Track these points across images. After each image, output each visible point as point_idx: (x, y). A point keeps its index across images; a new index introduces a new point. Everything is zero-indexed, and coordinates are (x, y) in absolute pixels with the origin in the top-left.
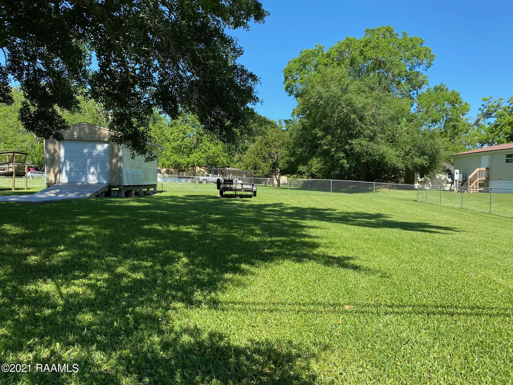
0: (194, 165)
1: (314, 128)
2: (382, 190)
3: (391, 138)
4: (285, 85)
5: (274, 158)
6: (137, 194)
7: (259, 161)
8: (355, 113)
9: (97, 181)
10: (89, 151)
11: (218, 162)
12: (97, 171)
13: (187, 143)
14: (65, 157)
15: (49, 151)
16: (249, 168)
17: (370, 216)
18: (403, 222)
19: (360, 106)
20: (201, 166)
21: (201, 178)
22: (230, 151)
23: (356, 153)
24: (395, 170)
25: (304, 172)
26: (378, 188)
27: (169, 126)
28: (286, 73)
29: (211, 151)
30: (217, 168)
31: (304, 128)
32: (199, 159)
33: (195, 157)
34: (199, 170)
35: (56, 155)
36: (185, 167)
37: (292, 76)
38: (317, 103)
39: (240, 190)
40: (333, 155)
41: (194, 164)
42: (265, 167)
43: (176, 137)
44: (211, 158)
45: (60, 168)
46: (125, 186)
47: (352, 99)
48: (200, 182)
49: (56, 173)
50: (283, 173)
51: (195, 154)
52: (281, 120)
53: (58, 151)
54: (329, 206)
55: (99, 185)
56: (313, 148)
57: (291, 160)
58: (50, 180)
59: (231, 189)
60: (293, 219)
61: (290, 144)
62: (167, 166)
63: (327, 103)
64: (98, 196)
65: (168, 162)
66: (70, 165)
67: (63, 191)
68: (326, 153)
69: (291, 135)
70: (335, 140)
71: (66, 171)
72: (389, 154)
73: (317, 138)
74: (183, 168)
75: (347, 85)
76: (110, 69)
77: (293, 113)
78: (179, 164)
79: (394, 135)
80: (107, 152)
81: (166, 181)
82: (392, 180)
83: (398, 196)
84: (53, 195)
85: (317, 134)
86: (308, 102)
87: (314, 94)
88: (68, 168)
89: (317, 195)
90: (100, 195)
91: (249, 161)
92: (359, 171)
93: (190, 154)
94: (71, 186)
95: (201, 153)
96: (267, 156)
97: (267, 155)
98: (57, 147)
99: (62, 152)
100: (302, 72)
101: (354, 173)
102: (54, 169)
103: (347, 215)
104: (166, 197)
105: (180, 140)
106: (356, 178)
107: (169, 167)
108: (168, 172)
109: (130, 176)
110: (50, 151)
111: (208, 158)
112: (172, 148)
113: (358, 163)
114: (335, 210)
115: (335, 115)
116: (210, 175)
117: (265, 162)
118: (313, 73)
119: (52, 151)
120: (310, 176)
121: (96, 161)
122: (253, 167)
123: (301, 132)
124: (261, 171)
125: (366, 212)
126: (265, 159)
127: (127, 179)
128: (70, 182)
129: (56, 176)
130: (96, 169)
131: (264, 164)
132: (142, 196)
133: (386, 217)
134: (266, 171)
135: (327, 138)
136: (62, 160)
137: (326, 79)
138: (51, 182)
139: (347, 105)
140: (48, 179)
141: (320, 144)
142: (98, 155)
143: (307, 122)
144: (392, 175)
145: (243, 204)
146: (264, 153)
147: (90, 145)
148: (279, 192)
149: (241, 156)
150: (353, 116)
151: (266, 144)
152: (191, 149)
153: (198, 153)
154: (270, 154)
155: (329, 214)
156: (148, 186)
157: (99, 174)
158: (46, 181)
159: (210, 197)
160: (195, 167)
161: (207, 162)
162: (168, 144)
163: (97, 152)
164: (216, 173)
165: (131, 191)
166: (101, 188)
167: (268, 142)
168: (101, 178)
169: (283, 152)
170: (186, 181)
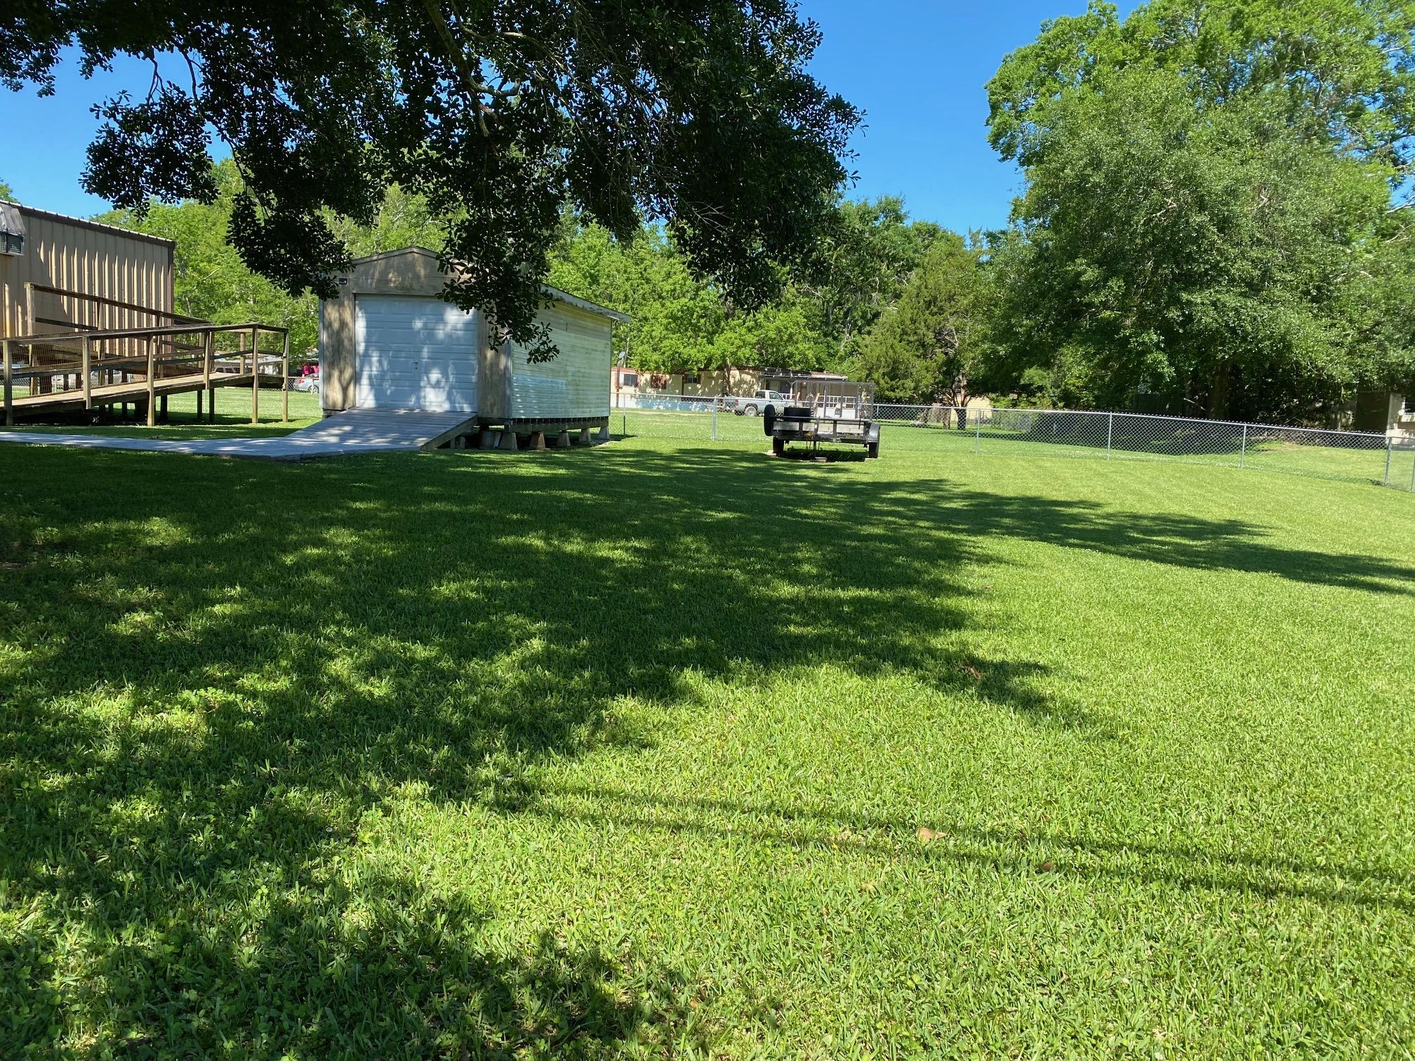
0: (726, 366)
1: (1072, 258)
2: (1275, 446)
3: (1318, 288)
4: (990, 128)
5: (952, 346)
6: (552, 443)
7: (906, 354)
8: (1202, 207)
9: (446, 406)
10: (425, 324)
11: (791, 356)
12: (447, 378)
13: (707, 303)
14: (368, 341)
15: (328, 326)
16: (875, 376)
17: (1201, 529)
18: (1298, 553)
19: (1219, 187)
20: (745, 368)
21: (743, 401)
22: (827, 324)
23: (1200, 332)
24: (1325, 386)
25: (1041, 388)
26: (1264, 441)
27: (662, 255)
28: (993, 94)
29: (772, 326)
30: (786, 371)
31: (1042, 255)
32: (739, 347)
33: (728, 341)
34: (738, 377)
35: (345, 334)
36: (699, 369)
37: (1014, 101)
38: (1084, 178)
39: (826, 439)
40: (1126, 340)
41: (725, 361)
42: (924, 372)
43: (678, 287)
44: (772, 345)
45: (354, 367)
46: (520, 420)
47: (1196, 165)
48: (740, 413)
49: (345, 383)
50: (977, 388)
51: (729, 334)
52: (978, 233)
53: (351, 325)
54: (1084, 493)
55: (452, 415)
56: (1065, 318)
57: (995, 352)
58: (330, 402)
59: (803, 436)
60: (945, 529)
61: (995, 306)
62: (653, 365)
63: (1115, 181)
64: (446, 445)
65: (656, 356)
66: (380, 362)
67: (361, 430)
68: (1107, 332)
69: (1000, 278)
70: (1135, 294)
71: (370, 378)
72: (1306, 337)
73: (1079, 287)
74: (695, 372)
75: (1184, 125)
76: (435, 97)
77: (1014, 210)
78: (686, 362)
79: (1325, 278)
80: (472, 327)
81: (650, 407)
82: (1311, 416)
83: (1321, 467)
84: (334, 440)
85: (1079, 274)
86: (1057, 177)
87: (1076, 153)
88: (375, 370)
89: (1065, 456)
90: (453, 444)
91: (875, 354)
92: (1207, 389)
93: (714, 333)
94: (381, 417)
95: (744, 331)
96: (930, 338)
97: (931, 335)
98: (347, 316)
99: (360, 328)
100: (1043, 90)
101: (1194, 393)
102: (341, 372)
103: (1128, 523)
104: (625, 453)
105: (689, 295)
106: (1198, 408)
107: (657, 368)
108: (655, 382)
109: (532, 393)
110: (330, 324)
111: (762, 344)
112: (666, 317)
113: (1202, 362)
114: (1098, 505)
115: (1140, 219)
116: (767, 392)
117: (925, 356)
118: (1079, 89)
119: (336, 325)
120: (1060, 399)
121: (445, 354)
122: (886, 370)
123: (1031, 270)
124: (910, 384)
125: (1193, 514)
126: (923, 349)
127: (524, 401)
128: (379, 407)
129: (345, 390)
130: (445, 373)
131: (919, 364)
132: (565, 447)
133: (1250, 533)
134: (924, 382)
135: (1111, 288)
136: (361, 348)
137: (1116, 105)
138: (334, 404)
139: (1180, 185)
140: (326, 398)
141: (1090, 305)
142: (449, 336)
143: (1051, 240)
144: (1316, 400)
145: (825, 480)
146: (923, 330)
147: (430, 307)
148: (951, 446)
149: (858, 338)
150: (1197, 219)
151: (929, 304)
152: (717, 321)
153: (738, 329)
154: (940, 334)
155: (1075, 518)
156: (585, 422)
157: (451, 388)
158: (321, 403)
159: (744, 456)
160: (729, 370)
161: (761, 354)
162: (657, 305)
163: (449, 328)
164: (784, 387)
165: (536, 434)
166: (454, 423)
167: (935, 299)
168: (458, 398)
169: (977, 327)
170: (703, 408)
